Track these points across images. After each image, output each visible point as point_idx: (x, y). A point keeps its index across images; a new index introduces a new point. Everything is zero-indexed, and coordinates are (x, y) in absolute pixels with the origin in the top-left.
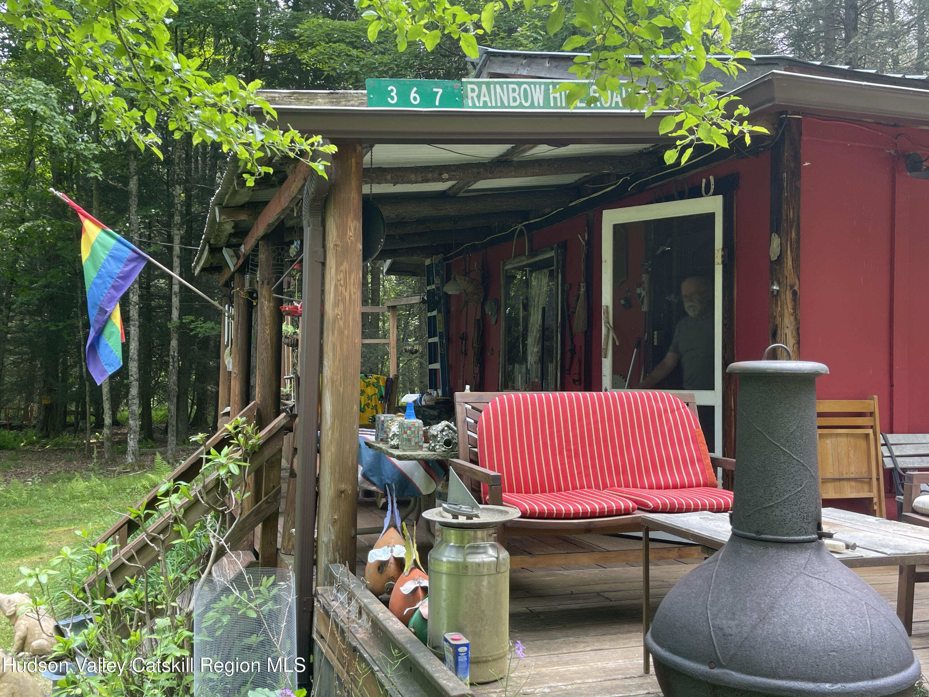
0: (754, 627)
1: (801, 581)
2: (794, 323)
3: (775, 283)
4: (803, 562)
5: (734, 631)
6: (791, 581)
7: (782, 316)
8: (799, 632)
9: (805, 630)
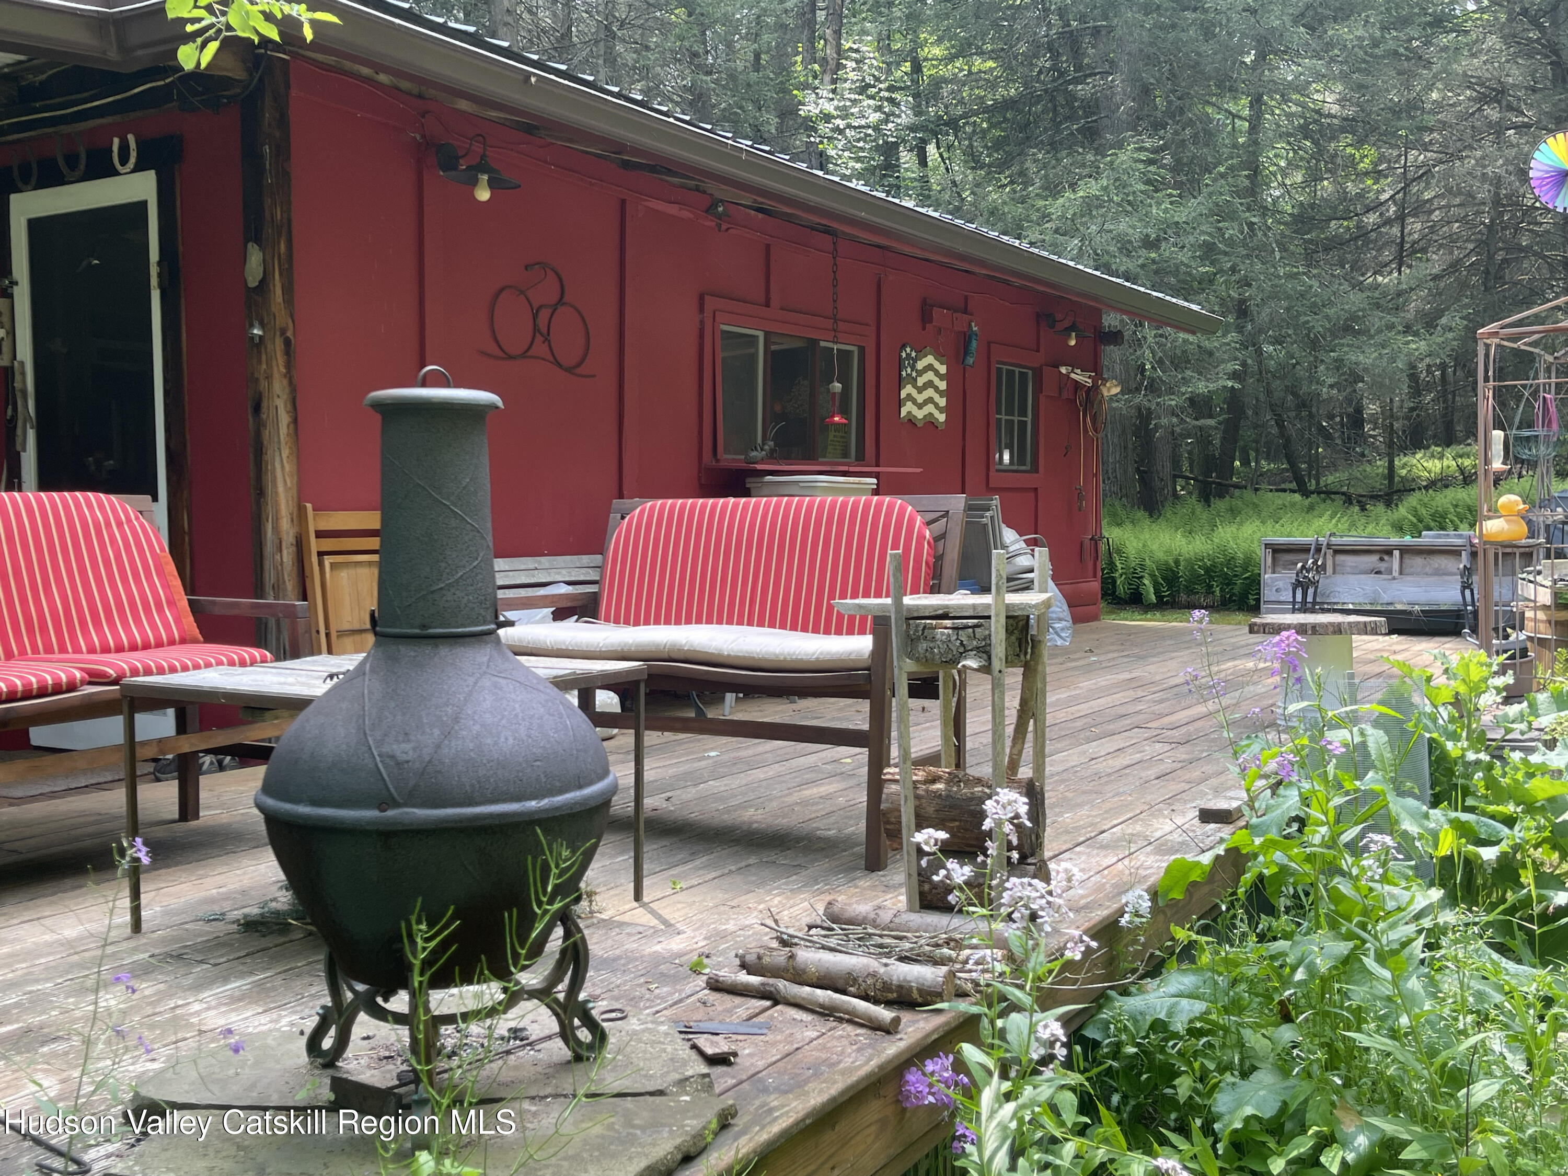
0: (438, 746)
1: (486, 682)
2: (287, 390)
3: (256, 324)
4: (485, 659)
5: (411, 756)
6: (476, 683)
7: (269, 377)
8: (496, 743)
9: (502, 739)
